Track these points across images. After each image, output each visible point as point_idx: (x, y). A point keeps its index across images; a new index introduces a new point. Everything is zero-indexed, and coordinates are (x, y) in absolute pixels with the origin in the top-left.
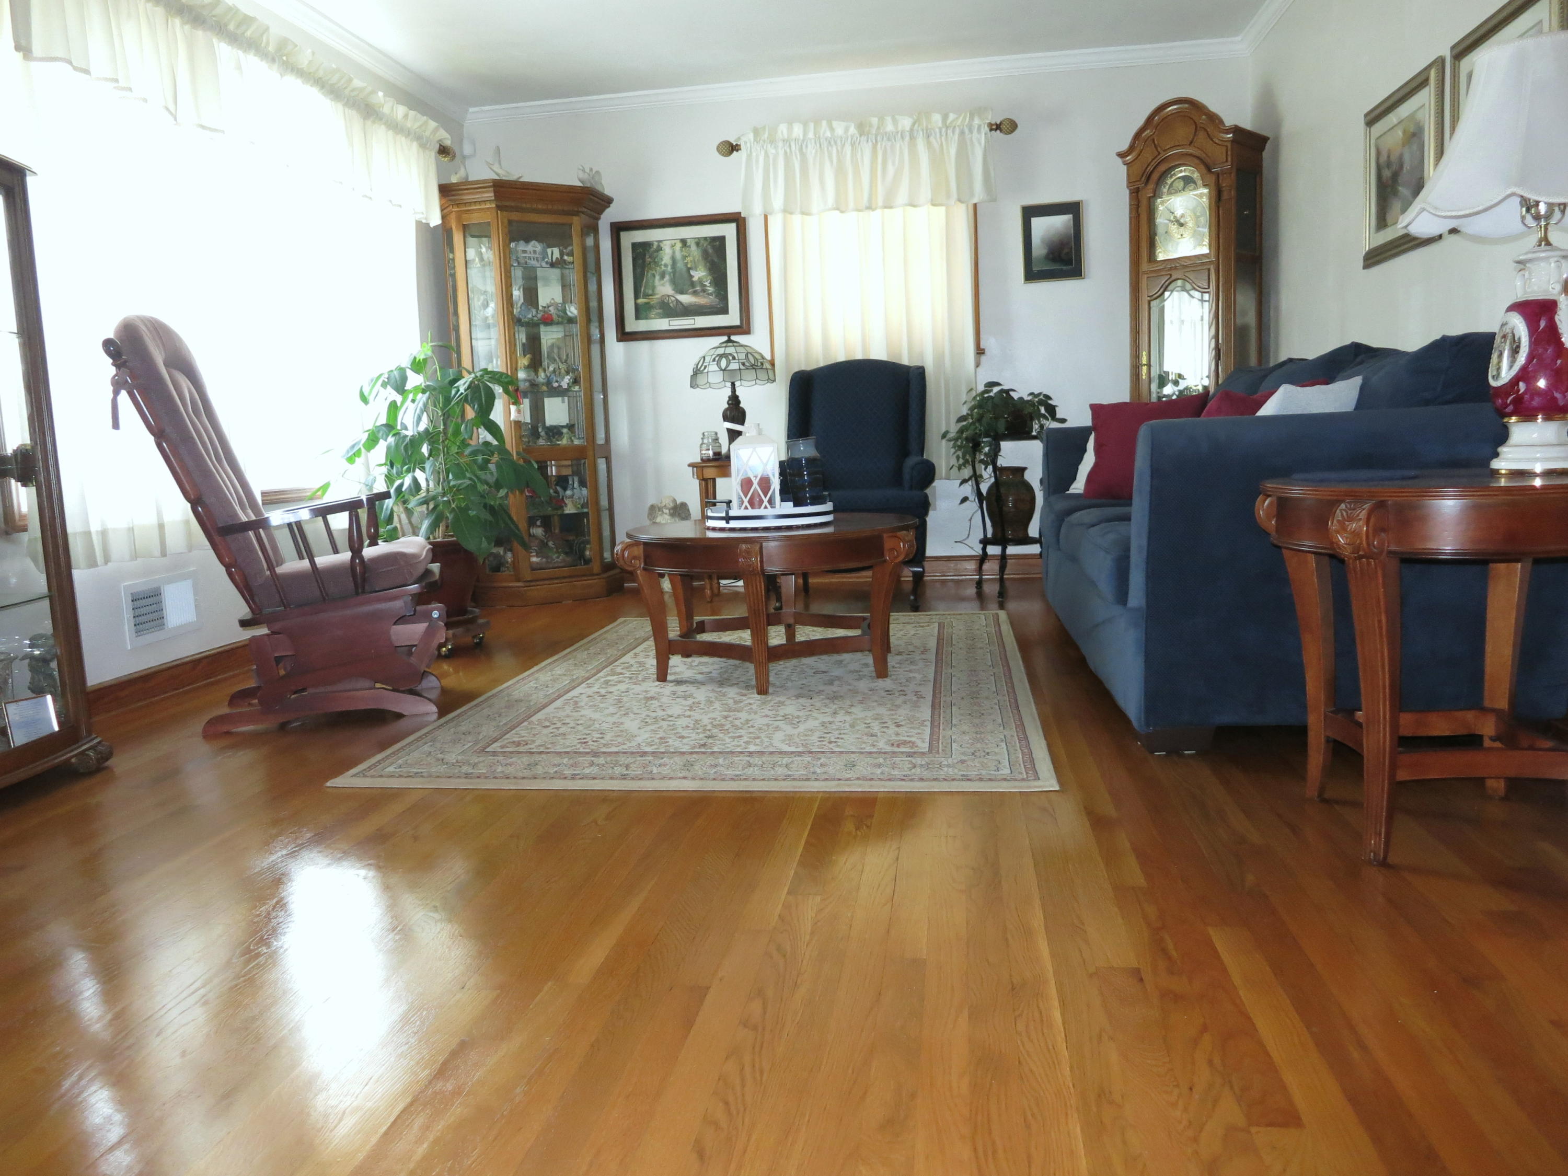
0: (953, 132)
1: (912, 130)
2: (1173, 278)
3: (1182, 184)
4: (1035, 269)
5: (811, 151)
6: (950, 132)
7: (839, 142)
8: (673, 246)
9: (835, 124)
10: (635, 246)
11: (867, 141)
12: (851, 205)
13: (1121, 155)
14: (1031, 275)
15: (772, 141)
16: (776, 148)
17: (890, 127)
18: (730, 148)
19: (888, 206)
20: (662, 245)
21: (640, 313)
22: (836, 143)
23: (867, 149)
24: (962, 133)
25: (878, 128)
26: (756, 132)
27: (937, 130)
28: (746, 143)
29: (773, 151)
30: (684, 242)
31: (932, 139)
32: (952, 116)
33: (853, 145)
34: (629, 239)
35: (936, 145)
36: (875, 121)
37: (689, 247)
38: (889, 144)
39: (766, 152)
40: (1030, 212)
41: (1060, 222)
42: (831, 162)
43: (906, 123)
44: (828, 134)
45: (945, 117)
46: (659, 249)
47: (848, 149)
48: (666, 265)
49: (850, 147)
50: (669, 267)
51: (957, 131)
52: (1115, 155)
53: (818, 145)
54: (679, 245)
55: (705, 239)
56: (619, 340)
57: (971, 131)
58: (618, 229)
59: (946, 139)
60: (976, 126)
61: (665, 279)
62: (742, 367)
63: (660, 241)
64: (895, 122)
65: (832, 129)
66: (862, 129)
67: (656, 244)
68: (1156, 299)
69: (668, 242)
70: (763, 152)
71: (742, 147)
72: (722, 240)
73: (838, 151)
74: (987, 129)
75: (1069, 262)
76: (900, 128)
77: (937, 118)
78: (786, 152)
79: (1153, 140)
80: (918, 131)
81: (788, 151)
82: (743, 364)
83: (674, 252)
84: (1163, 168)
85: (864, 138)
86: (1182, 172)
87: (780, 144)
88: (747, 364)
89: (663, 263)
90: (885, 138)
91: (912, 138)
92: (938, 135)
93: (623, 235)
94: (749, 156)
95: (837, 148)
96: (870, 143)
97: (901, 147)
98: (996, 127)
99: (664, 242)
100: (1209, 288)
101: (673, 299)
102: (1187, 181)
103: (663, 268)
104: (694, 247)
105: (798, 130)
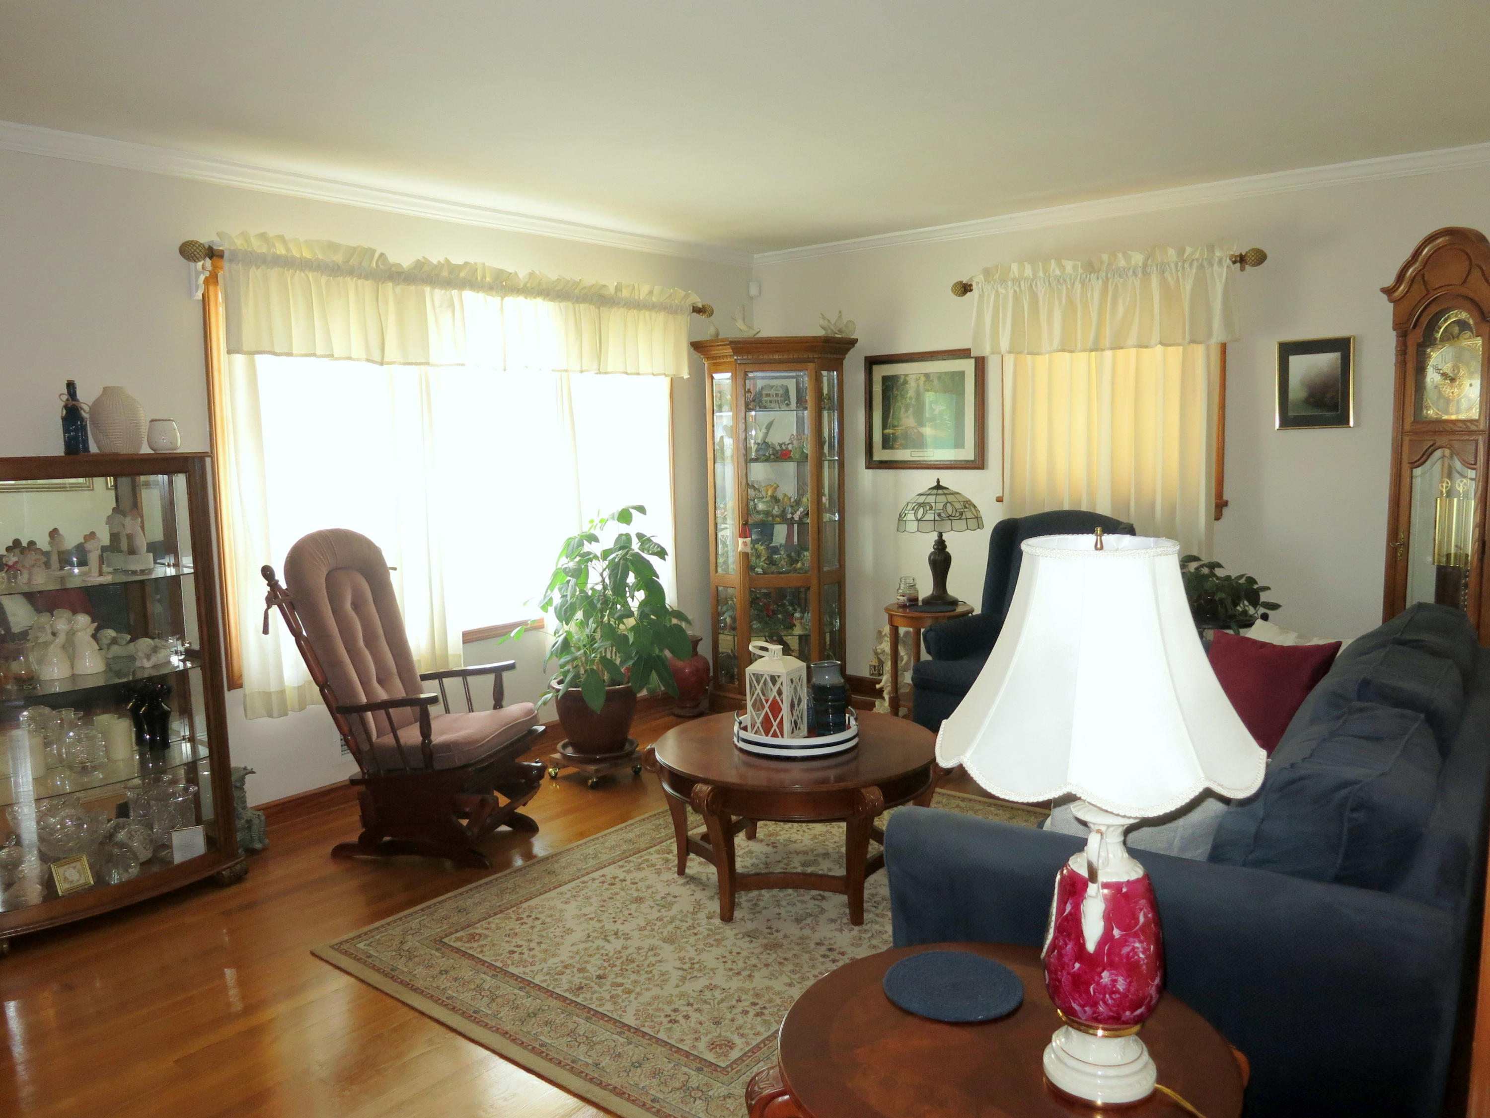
0: (1191, 266)
1: (1145, 266)
2: (1438, 444)
3: (1456, 329)
4: (1291, 414)
5: (1041, 291)
6: (1187, 265)
7: (1068, 280)
8: (918, 380)
9: (1064, 262)
10: (885, 379)
11: (1098, 278)
12: (1079, 346)
13: (1388, 291)
14: (1288, 422)
15: (1003, 281)
16: (1006, 288)
17: (1122, 263)
18: (965, 289)
19: (1116, 346)
20: (908, 379)
21: (887, 443)
22: (1065, 281)
23: (1098, 285)
24: (1201, 267)
25: (1110, 264)
26: (987, 273)
27: (1172, 265)
28: (978, 283)
29: (1003, 291)
30: (927, 375)
31: (1167, 274)
32: (1189, 250)
33: (1083, 283)
34: (880, 372)
35: (1171, 282)
36: (1105, 257)
37: (932, 381)
38: (1121, 280)
39: (997, 291)
40: (1288, 350)
41: (1326, 361)
42: (1060, 301)
43: (1138, 258)
44: (1058, 272)
45: (1181, 252)
46: (906, 382)
47: (1078, 286)
48: (911, 398)
49: (1080, 285)
50: (913, 400)
51: (1195, 264)
52: (1379, 291)
53: (1047, 284)
54: (923, 379)
55: (946, 373)
56: (867, 468)
57: (1211, 264)
58: (872, 362)
59: (1183, 275)
60: (1217, 259)
61: (909, 412)
62: (937, 518)
63: (906, 375)
64: (1127, 258)
65: (1062, 268)
66: (1091, 268)
67: (903, 377)
68: (1418, 466)
69: (914, 376)
70: (994, 292)
71: (974, 287)
72: (962, 374)
73: (1067, 289)
74: (1229, 262)
75: (1335, 407)
76: (1133, 263)
77: (1172, 253)
78: (1015, 291)
79: (1423, 276)
80: (1151, 266)
81: (1018, 290)
82: (939, 515)
83: (918, 386)
84: (1433, 310)
85: (1093, 276)
86: (1455, 315)
87: (1010, 284)
88: (943, 515)
89: (908, 396)
90: (1116, 276)
91: (1145, 273)
92: (1174, 270)
93: (876, 368)
94: (981, 296)
95: (1067, 286)
96: (1100, 281)
97: (1133, 282)
98: (1241, 260)
99: (911, 376)
100: (1475, 464)
101: (915, 431)
102: (1462, 325)
103: (908, 401)
104: (936, 382)
105: (1028, 272)
